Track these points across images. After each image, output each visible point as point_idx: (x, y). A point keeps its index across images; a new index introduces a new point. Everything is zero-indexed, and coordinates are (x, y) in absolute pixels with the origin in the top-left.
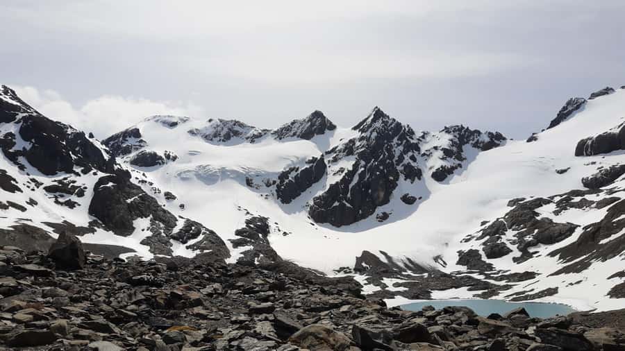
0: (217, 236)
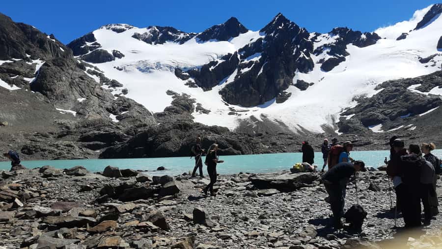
0: (145, 109)
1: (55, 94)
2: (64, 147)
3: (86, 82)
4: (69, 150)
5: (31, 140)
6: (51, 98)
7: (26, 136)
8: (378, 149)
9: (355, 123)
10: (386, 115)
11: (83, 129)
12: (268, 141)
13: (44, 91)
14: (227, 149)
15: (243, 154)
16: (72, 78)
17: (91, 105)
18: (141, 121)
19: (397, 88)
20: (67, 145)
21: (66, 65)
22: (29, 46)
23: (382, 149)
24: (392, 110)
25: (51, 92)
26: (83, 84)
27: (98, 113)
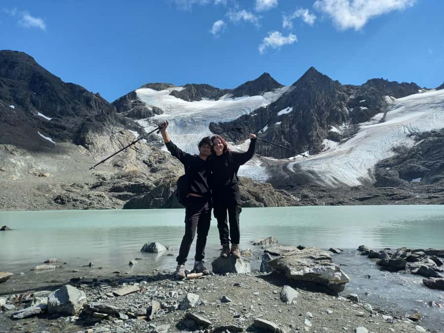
1: (96, 147)
2: (96, 197)
3: (126, 136)
4: (99, 201)
5: (67, 191)
6: (92, 151)
7: (63, 186)
8: (420, 203)
9: (394, 175)
10: (428, 167)
11: (117, 180)
12: (299, 193)
13: (86, 145)
14: (248, 201)
15: (265, 206)
16: (112, 133)
17: (129, 157)
18: (174, 173)
19: (441, 138)
20: (98, 196)
21: (108, 121)
22: (76, 103)
23: (424, 203)
24: (435, 162)
25: (92, 146)
26: (122, 138)
27: (135, 165)
